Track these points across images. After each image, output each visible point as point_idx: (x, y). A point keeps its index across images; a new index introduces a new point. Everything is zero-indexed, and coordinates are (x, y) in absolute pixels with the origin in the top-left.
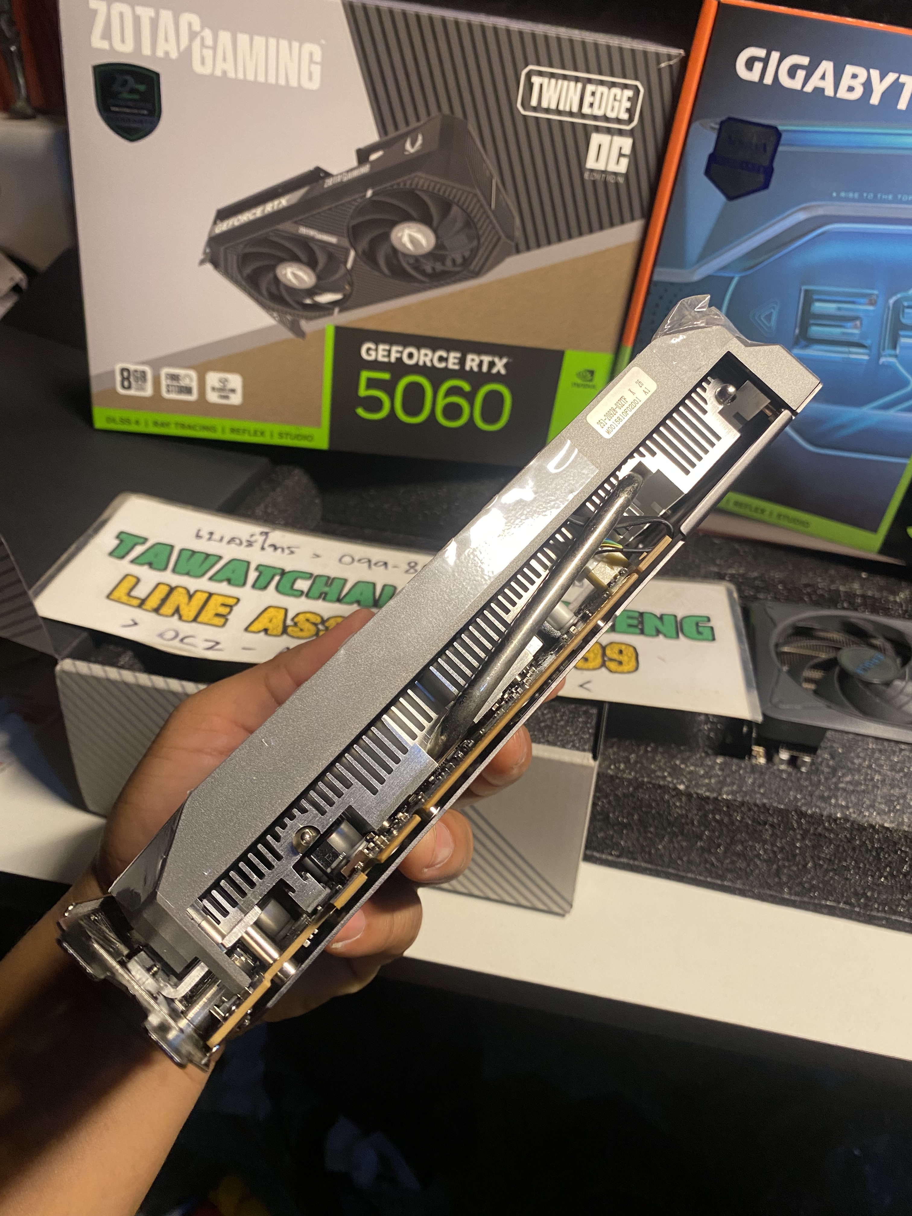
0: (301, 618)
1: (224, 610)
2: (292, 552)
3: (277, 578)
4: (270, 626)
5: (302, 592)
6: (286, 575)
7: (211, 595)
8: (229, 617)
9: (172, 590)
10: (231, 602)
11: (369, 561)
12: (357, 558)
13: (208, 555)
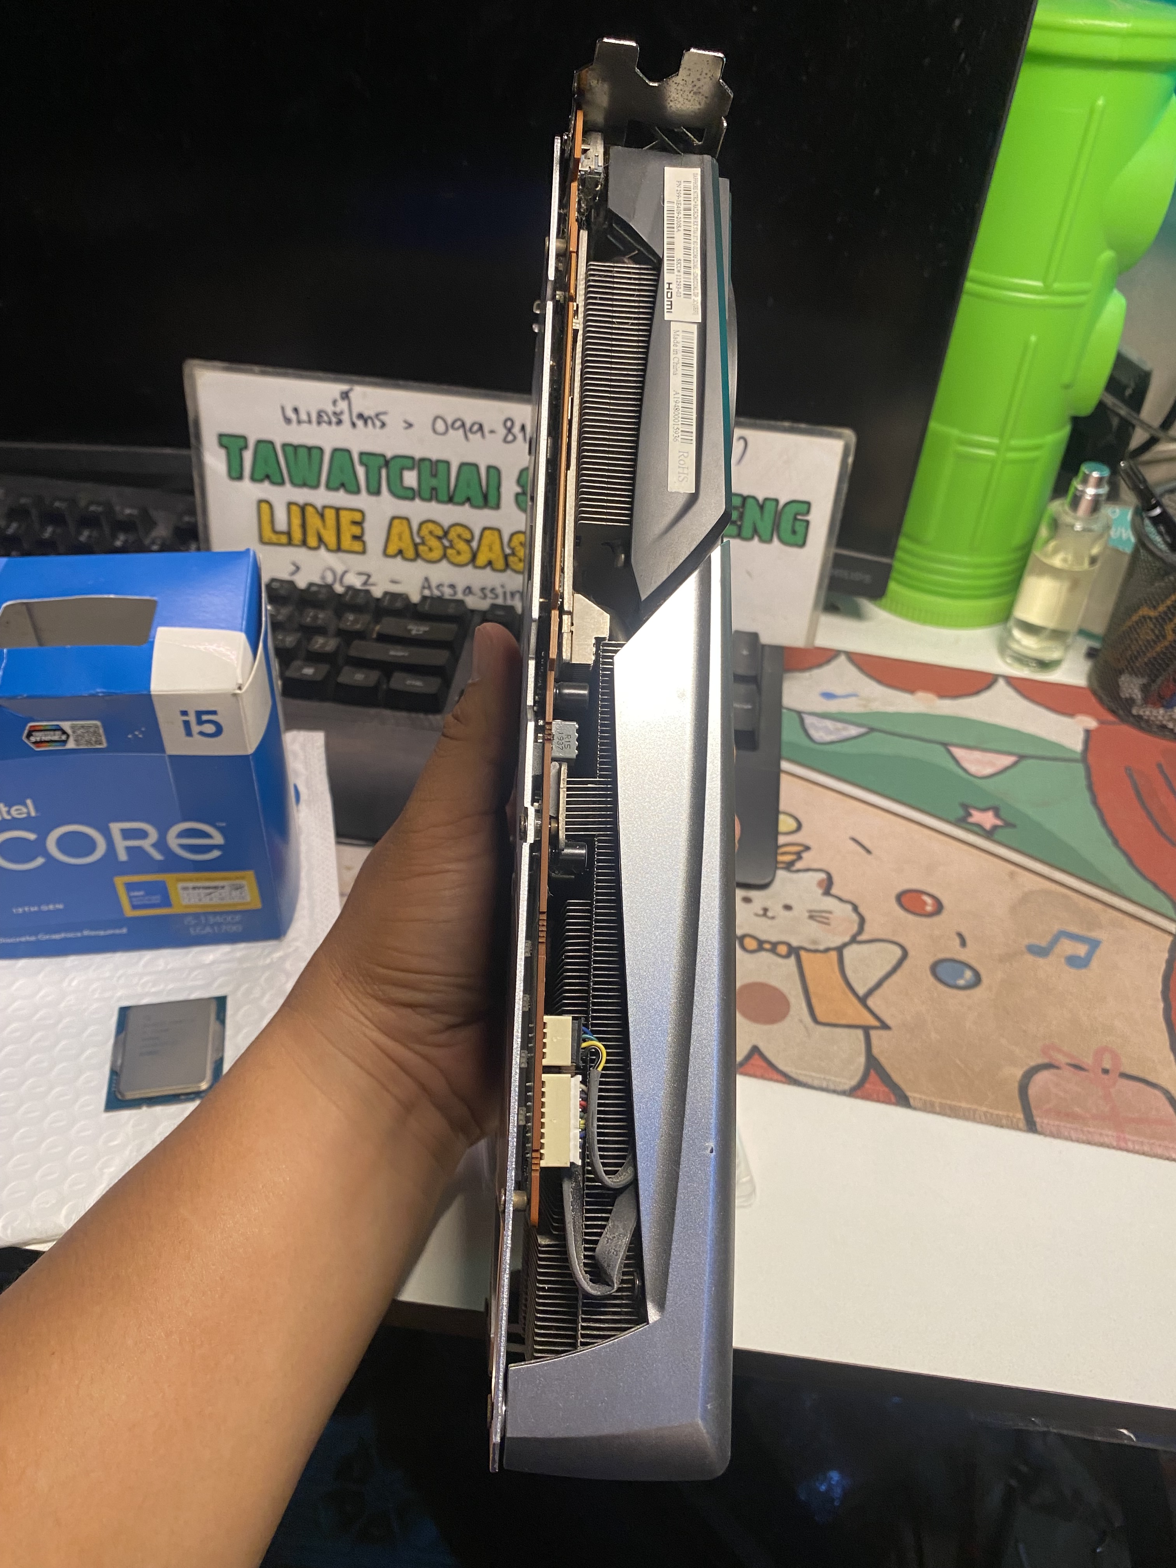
0: (425, 532)
1: (356, 530)
2: (383, 425)
3: (384, 472)
4: (403, 546)
5: (412, 489)
6: (391, 464)
7: (338, 510)
8: (366, 538)
9: (303, 509)
10: (357, 517)
11: (463, 425)
12: (450, 422)
13: (310, 449)
